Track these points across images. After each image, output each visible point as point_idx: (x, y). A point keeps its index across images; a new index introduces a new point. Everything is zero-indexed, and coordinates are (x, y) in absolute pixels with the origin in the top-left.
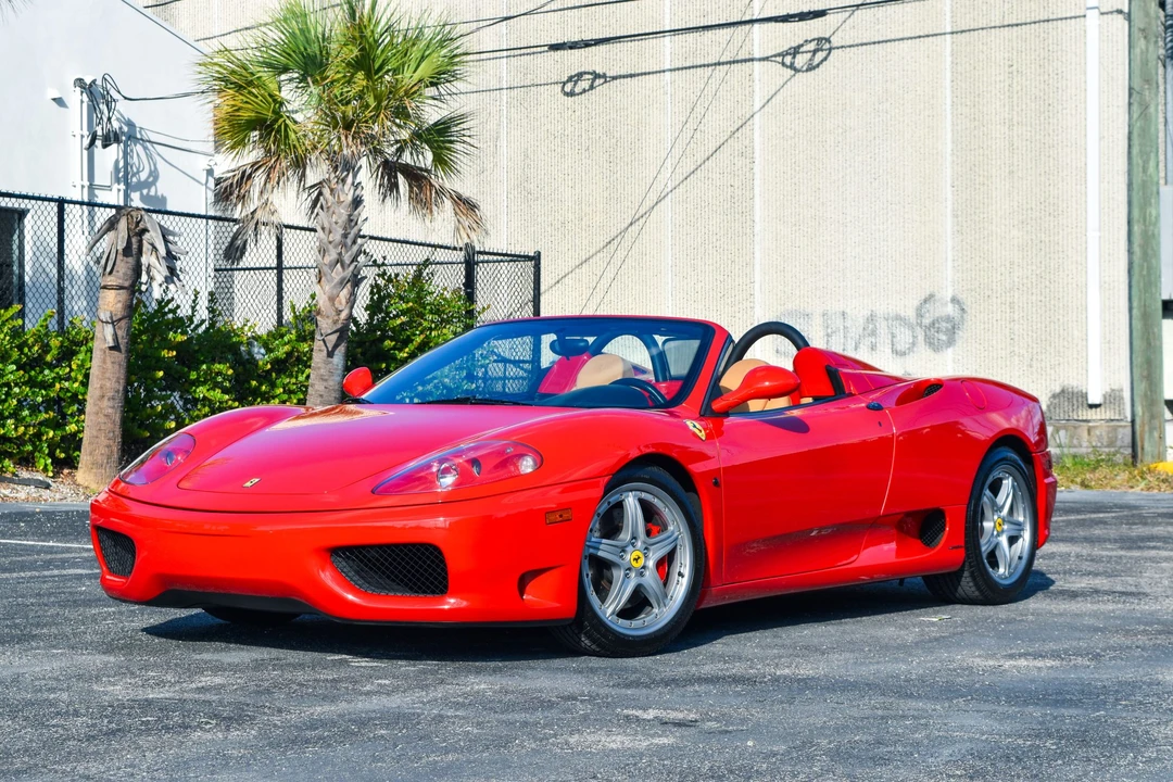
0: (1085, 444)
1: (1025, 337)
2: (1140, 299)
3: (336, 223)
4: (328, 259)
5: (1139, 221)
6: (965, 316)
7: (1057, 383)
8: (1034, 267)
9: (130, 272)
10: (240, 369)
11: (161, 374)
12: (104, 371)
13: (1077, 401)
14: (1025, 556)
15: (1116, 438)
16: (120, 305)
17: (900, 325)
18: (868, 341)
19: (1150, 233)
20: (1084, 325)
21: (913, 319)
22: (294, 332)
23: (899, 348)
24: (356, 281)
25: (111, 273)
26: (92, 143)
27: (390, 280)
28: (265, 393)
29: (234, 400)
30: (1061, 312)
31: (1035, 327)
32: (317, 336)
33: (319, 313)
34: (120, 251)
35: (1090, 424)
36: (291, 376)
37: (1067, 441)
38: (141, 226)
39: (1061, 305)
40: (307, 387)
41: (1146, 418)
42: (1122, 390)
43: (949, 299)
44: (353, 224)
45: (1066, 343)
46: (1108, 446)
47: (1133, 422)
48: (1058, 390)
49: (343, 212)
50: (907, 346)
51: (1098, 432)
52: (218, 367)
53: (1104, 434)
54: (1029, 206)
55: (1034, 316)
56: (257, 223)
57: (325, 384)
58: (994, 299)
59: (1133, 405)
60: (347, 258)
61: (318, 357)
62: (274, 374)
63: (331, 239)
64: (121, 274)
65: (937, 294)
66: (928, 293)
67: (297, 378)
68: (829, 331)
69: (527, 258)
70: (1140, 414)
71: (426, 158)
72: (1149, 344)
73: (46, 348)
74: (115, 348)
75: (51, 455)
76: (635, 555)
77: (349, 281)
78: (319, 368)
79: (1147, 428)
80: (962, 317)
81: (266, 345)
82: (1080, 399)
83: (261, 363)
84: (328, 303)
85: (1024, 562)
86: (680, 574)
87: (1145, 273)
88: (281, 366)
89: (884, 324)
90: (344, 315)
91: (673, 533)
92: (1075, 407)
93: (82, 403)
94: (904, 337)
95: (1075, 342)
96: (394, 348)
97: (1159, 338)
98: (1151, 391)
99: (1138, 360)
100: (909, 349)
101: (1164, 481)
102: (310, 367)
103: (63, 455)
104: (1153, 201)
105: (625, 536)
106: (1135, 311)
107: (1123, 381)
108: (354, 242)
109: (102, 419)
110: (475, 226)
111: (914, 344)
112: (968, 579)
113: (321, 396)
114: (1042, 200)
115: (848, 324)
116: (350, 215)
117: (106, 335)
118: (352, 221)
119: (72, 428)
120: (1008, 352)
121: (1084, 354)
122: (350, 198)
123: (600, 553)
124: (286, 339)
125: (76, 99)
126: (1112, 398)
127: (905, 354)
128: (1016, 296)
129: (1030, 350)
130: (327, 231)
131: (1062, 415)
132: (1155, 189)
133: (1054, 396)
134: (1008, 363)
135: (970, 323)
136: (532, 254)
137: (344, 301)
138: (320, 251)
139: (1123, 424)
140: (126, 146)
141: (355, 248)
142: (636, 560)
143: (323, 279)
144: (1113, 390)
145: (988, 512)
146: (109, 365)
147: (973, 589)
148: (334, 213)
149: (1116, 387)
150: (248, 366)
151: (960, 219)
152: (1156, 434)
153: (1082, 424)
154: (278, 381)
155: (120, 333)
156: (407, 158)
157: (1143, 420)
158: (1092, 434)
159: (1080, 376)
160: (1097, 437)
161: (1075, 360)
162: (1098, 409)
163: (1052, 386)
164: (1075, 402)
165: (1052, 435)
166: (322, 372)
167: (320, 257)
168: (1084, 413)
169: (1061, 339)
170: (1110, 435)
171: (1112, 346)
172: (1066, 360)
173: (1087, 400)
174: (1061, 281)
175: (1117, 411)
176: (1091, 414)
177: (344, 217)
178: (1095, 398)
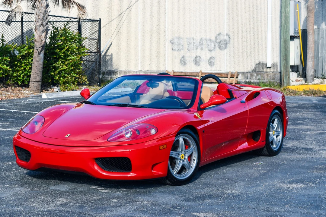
0: (266, 79)
1: (248, 46)
2: (284, 36)
3: (41, 13)
4: (38, 24)
5: (284, 12)
6: (230, 39)
7: (258, 60)
8: (251, 25)
10: (11, 58)
14: (280, 141)
15: (275, 77)
17: (211, 42)
18: (200, 47)
19: (287, 16)
20: (266, 43)
21: (214, 40)
22: (27, 46)
23: (210, 49)
24: (47, 30)
27: (55, 29)
28: (19, 65)
29: (9, 68)
30: (259, 39)
31: (251, 44)
32: (35, 48)
33: (35, 41)
35: (267, 73)
36: (26, 60)
37: (260, 78)
39: (259, 37)
40: (32, 64)
42: (277, 63)
43: (225, 34)
44: (46, 13)
45: (261, 48)
46: (272, 80)
47: (281, 73)
48: (258, 63)
49: (43, 9)
50: (212, 48)
51: (270, 76)
52: (5, 58)
54: (250, 7)
55: (251, 40)
56: (16, 12)
57: (38, 63)
58: (239, 35)
59: (281, 68)
60: (44, 24)
61: (35, 54)
62: (22, 60)
63: (39, 18)
65: (222, 33)
66: (219, 32)
67: (28, 61)
68: (189, 43)
69: (97, 21)
70: (283, 71)
72: (286, 50)
76: (182, 156)
77: (45, 31)
78: (36, 58)
79: (285, 75)
80: (229, 40)
81: (19, 50)
82: (264, 65)
83: (18, 56)
84: (39, 38)
85: (280, 143)
86: (194, 160)
87: (285, 28)
88: (23, 57)
89: (205, 41)
90: (43, 41)
91: (192, 148)
92: (263, 68)
94: (211, 46)
95: (263, 48)
96: (58, 51)
97: (289, 48)
98: (286, 64)
99: (283, 54)
100: (213, 49)
101: (291, 92)
102: (33, 57)
104: (288, 6)
105: (179, 150)
106: (282, 40)
107: (277, 60)
108: (47, 18)
110: (84, 13)
111: (214, 48)
112: (266, 150)
113: (37, 66)
114: (254, 5)
115: (195, 41)
116: (45, 10)
118: (46, 12)
120: (243, 51)
121: (266, 52)
122: (45, 5)
123: (173, 156)
124: (25, 48)
126: (274, 65)
127: (211, 51)
128: (246, 34)
129: (250, 50)
130: (38, 15)
131: (259, 70)
132: (289, 3)
133: (257, 64)
134: (243, 54)
135: (232, 42)
136: (98, 19)
137: (43, 37)
138: (36, 21)
139: (277, 73)
142: (182, 157)
143: (37, 30)
144: (274, 63)
145: (271, 129)
147: (267, 152)
148: (40, 9)
149: (275, 62)
150: (14, 57)
151: (229, 10)
152: (287, 77)
153: (265, 73)
154: (23, 62)
157: (284, 73)
158: (268, 76)
159: (265, 59)
160: (270, 77)
161: (263, 54)
162: (270, 69)
163: (256, 61)
164: (263, 66)
165: (256, 76)
166: (37, 59)
167: (36, 23)
168: (266, 70)
169: (259, 47)
170: (273, 77)
171: (274, 50)
172: (261, 54)
173: (267, 66)
174: (259, 30)
175: (276, 69)
176: (268, 70)
177: (43, 11)
178: (269, 65)
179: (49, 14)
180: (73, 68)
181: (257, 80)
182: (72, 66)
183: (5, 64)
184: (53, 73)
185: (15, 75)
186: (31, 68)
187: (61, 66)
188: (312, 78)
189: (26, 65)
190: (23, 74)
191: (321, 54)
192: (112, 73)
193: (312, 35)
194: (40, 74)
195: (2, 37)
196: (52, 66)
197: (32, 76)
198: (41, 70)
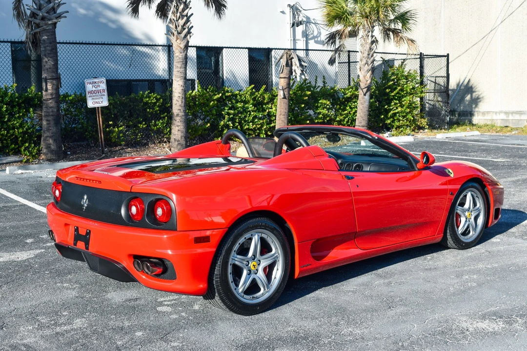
3: (365, 50)
4: (363, 63)
9: (288, 72)
11: (303, 106)
12: (281, 106)
16: (285, 84)
24: (373, 70)
25: (282, 73)
26: (293, 25)
28: (342, 109)
32: (360, 89)
33: (361, 81)
34: (285, 65)
36: (352, 103)
38: (291, 56)
40: (357, 107)
44: (372, 50)
49: (368, 46)
52: (325, 101)
56: (339, 51)
57: (363, 106)
60: (369, 63)
61: (361, 95)
62: (346, 102)
63: (364, 56)
64: (285, 73)
69: (444, 56)
71: (399, 26)
73: (264, 99)
74: (285, 98)
75: (266, 134)
77: (370, 70)
81: (344, 92)
83: (341, 99)
84: (363, 78)
88: (349, 99)
90: (369, 82)
93: (275, 116)
96: (390, 91)
102: (358, 100)
103: (270, 134)
108: (372, 56)
109: (281, 122)
113: (362, 110)
116: (370, 47)
117: (281, 94)
119: (273, 125)
122: (370, 41)
124: (350, 90)
125: (288, 10)
130: (363, 53)
136: (446, 55)
137: (369, 77)
140: (306, 26)
141: (372, 58)
143: (362, 70)
146: (282, 104)
148: (365, 46)
154: (348, 105)
155: (286, 93)
156: (392, 26)
166: (362, 101)
167: (360, 62)
177: (368, 48)
179: (376, 51)
180: (408, 110)
182: (408, 107)
183: (326, 108)
184: (383, 116)
185: (338, 119)
186: (356, 112)
187: (395, 108)
189: (351, 108)
190: (347, 119)
192: (469, 115)
194: (366, 118)
195: (324, 78)
196: (383, 108)
197: (357, 120)
198: (367, 113)
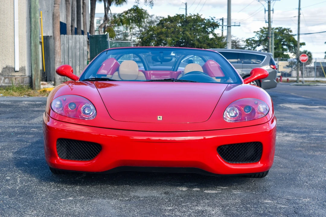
0: (14, 83)
2: (34, 41)
5: (33, 18)
7: (5, 64)
13: (11, 70)
15: (24, 81)
19: (37, 21)
20: (13, 48)
30: (6, 43)
35: (16, 77)
37: (9, 82)
39: (6, 41)
41: (36, 75)
42: (25, 67)
45: (7, 53)
46: (21, 83)
47: (31, 76)
48: (5, 67)
51: (18, 79)
53: (20, 80)
70: (34, 74)
72: (36, 53)
79: (36, 78)
82: (12, 69)
87: (35, 33)
92: (11, 72)
95: (10, 52)
98: (37, 68)
99: (33, 58)
106: (32, 44)
107: (26, 64)
121: (13, 56)
126: (22, 69)
131: (6, 74)
132: (38, 9)
133: (4, 68)
139: (26, 77)
144: (22, 67)
149: (23, 66)
152: (38, 80)
153: (13, 77)
157: (35, 76)
158: (16, 80)
159: (12, 63)
160: (18, 81)
161: (10, 58)
162: (18, 72)
163: (3, 65)
164: (10, 70)
165: (4, 80)
168: (13, 74)
169: (6, 51)
170: (22, 80)
171: (22, 54)
172: (8, 58)
173: (14, 69)
174: (6, 34)
175: (24, 73)
176: (15, 74)
178: (17, 69)
181: (5, 83)
188: (60, 81)
191: (62, 59)
193: (58, 40)
